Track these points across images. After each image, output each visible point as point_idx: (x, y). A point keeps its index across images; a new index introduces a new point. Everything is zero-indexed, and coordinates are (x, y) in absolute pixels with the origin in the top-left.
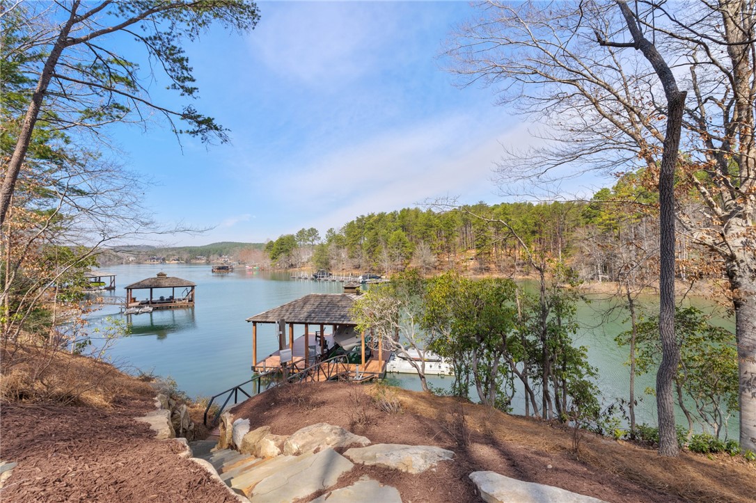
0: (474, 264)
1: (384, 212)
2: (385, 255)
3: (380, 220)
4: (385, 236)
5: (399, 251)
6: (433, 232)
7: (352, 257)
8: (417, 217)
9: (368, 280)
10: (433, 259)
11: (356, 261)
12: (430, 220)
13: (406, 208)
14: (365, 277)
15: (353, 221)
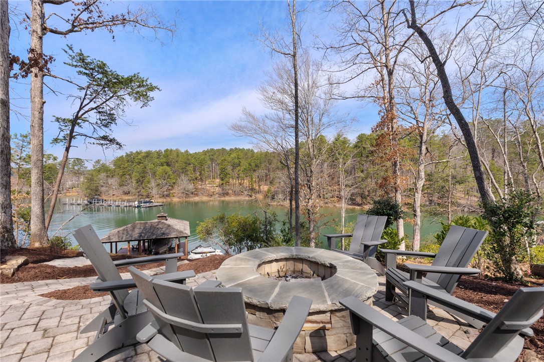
0: (218, 190)
1: (151, 150)
2: (153, 184)
3: (147, 156)
4: (152, 169)
5: (165, 181)
6: (190, 168)
7: (121, 185)
8: (178, 156)
9: (142, 204)
10: (191, 187)
11: (126, 189)
12: (188, 159)
13: (169, 148)
14: (140, 202)
15: (123, 156)
